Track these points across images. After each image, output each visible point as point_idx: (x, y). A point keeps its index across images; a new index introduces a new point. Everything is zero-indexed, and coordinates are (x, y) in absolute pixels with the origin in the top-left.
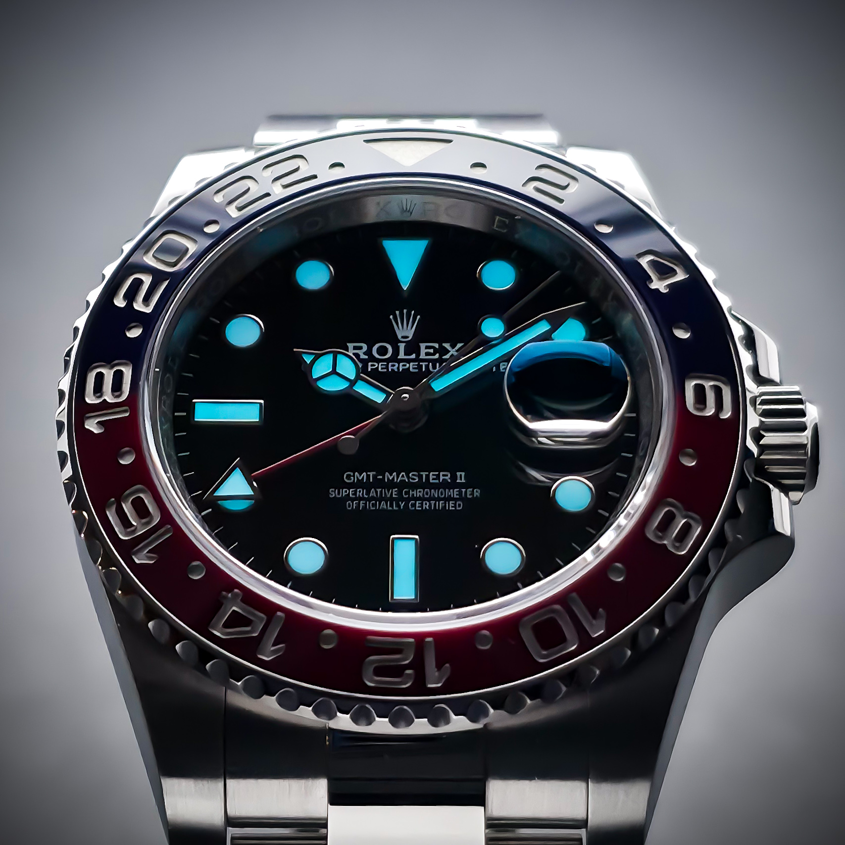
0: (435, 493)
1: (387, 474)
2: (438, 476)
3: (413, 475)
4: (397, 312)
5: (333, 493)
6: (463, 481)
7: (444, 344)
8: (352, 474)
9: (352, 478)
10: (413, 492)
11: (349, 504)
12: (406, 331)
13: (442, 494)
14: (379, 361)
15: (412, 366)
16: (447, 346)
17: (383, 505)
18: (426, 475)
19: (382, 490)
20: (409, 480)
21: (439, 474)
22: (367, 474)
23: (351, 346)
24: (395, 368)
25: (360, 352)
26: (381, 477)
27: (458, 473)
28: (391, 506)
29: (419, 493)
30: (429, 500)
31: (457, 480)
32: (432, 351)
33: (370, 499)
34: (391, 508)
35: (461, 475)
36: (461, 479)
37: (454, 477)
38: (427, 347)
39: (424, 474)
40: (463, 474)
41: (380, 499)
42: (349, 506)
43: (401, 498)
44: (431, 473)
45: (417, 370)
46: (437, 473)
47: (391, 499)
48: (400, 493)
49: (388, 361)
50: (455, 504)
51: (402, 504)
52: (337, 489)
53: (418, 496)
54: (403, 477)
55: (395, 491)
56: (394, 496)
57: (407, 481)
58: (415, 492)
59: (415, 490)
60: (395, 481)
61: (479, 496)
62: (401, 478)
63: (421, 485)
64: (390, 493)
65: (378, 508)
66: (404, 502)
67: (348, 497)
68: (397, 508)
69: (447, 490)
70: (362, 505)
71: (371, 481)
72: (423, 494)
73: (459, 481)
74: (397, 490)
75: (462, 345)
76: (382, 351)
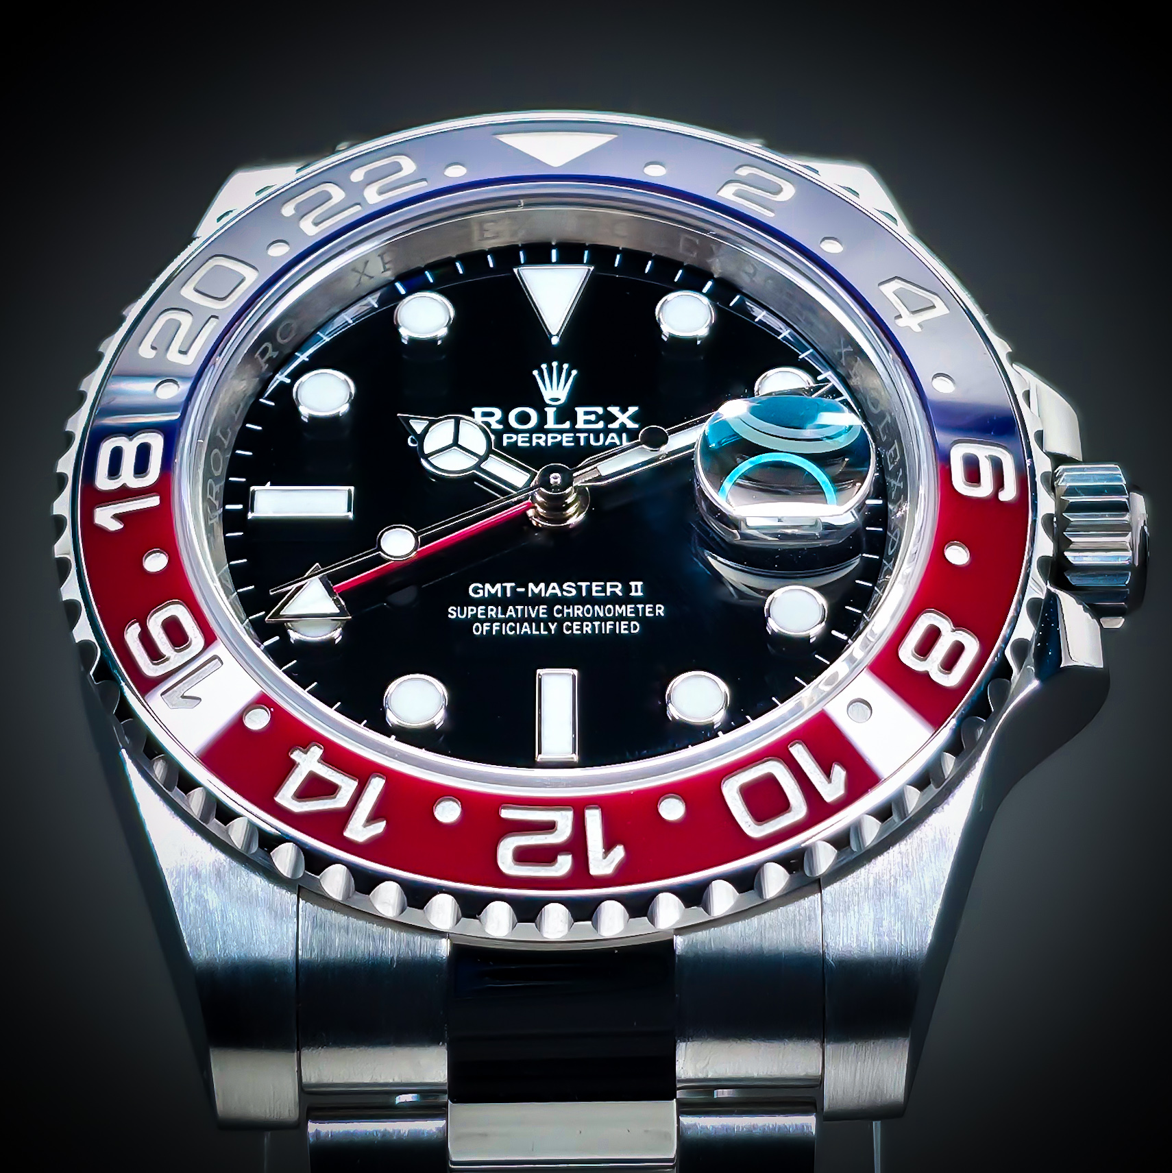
0: (599, 611)
1: (531, 585)
2: (604, 588)
3: (568, 586)
5: (453, 613)
6: (640, 594)
7: (610, 409)
8: (481, 586)
9: (481, 591)
10: (568, 611)
11: (477, 627)
12: (556, 390)
13: (609, 612)
14: (517, 432)
15: (566, 440)
16: (614, 410)
17: (526, 628)
18: (587, 586)
19: (524, 608)
20: (562, 593)
21: (606, 584)
22: (501, 585)
24: (541, 441)
25: (492, 420)
26: (523, 590)
27: (633, 584)
28: (538, 629)
29: (578, 611)
30: (591, 620)
31: (630, 592)
32: (593, 417)
33: (507, 621)
34: (538, 633)
35: (636, 586)
36: (636, 592)
37: (627, 589)
38: (587, 413)
39: (584, 584)
40: (640, 584)
41: (521, 621)
42: (477, 630)
43: (551, 619)
44: (594, 584)
45: (573, 444)
46: (602, 583)
47: (538, 620)
48: (550, 611)
49: (531, 432)
50: (629, 625)
51: (553, 627)
52: (459, 608)
53: (576, 616)
54: (554, 589)
55: (542, 609)
56: (541, 616)
57: (560, 595)
58: (571, 610)
59: (571, 607)
60: (543, 595)
61: (662, 615)
62: (550, 591)
63: (579, 600)
64: (535, 611)
65: (518, 633)
66: (556, 624)
67: (475, 618)
68: (546, 633)
69: (617, 607)
70: (495, 628)
71: (509, 595)
72: (583, 613)
73: (633, 594)
74: (545, 607)
75: (636, 408)
76: (524, 418)
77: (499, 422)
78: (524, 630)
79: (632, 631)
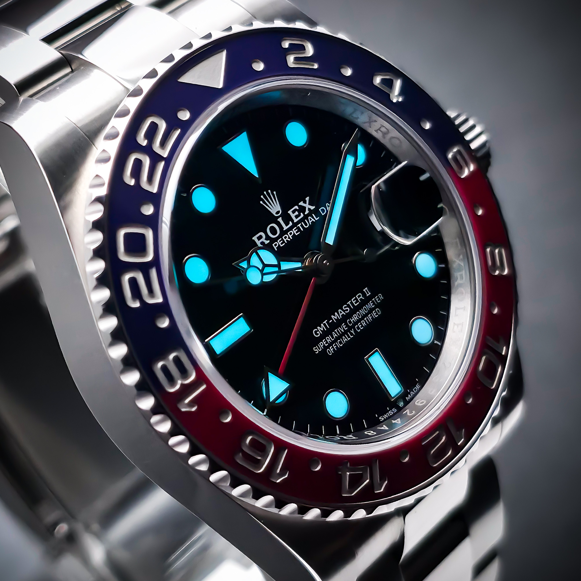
0: (362, 312)
1: (332, 316)
2: (356, 299)
3: (345, 307)
4: (262, 197)
5: (316, 350)
6: (370, 294)
7: (300, 204)
8: (316, 329)
9: (318, 332)
10: (353, 320)
11: (329, 351)
12: (275, 208)
13: (366, 310)
14: (276, 240)
15: (295, 232)
17: (345, 340)
18: (350, 303)
19: (338, 330)
20: (345, 313)
21: (356, 297)
22: (323, 324)
23: (255, 238)
26: (331, 321)
27: (364, 290)
28: (349, 337)
29: (355, 318)
30: (363, 318)
31: (366, 295)
32: (297, 213)
33: (335, 341)
35: (366, 290)
36: (368, 293)
37: (364, 294)
38: (294, 212)
40: (367, 288)
41: (340, 337)
42: (330, 353)
43: (350, 328)
44: (352, 300)
45: (299, 232)
46: (355, 298)
47: (345, 332)
48: (347, 326)
49: (280, 236)
50: (376, 312)
51: (353, 332)
52: (317, 346)
53: (356, 320)
54: (341, 312)
56: (345, 329)
58: (353, 319)
59: (352, 317)
60: (339, 318)
61: (383, 298)
62: (341, 314)
63: (353, 312)
64: (342, 328)
65: (343, 343)
66: (353, 329)
67: (325, 348)
68: (353, 336)
69: (367, 305)
70: (335, 347)
71: (328, 327)
72: (358, 317)
73: (367, 295)
74: (344, 324)
75: (308, 198)
76: (273, 231)
77: (266, 239)
78: (344, 341)
79: (379, 314)
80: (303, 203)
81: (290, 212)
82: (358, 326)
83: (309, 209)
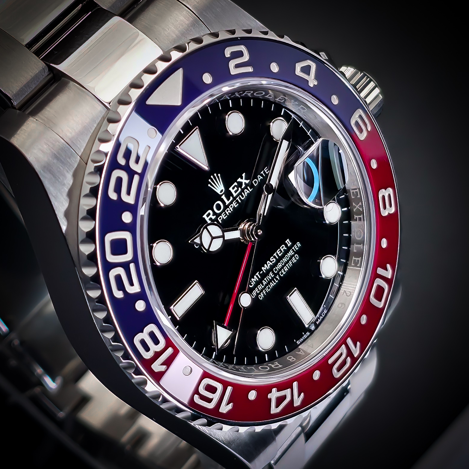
0: (285, 260)
1: (263, 268)
2: (280, 250)
3: (272, 259)
4: (210, 180)
6: (290, 243)
7: (238, 181)
8: (251, 281)
9: (252, 283)
11: (260, 296)
12: (219, 188)
13: (288, 258)
14: (220, 214)
15: (234, 204)
16: (239, 180)
19: (267, 278)
22: (256, 275)
23: (205, 216)
24: (229, 211)
25: (211, 216)
26: (262, 272)
27: (286, 242)
28: (275, 282)
29: (280, 266)
30: (285, 265)
32: (236, 188)
33: (265, 287)
34: (275, 283)
35: (288, 242)
37: (286, 245)
38: (233, 188)
39: (275, 254)
40: (288, 240)
41: (268, 284)
42: (261, 298)
44: (277, 251)
45: (238, 204)
47: (273, 279)
48: (273, 272)
49: (224, 210)
50: (295, 258)
51: (278, 277)
53: (280, 267)
54: (269, 264)
55: (271, 274)
56: (272, 276)
57: (272, 264)
58: (278, 267)
60: (268, 268)
61: (300, 245)
62: (269, 265)
63: (278, 261)
64: (270, 276)
65: (271, 288)
66: (278, 275)
67: (258, 294)
68: (277, 281)
69: (288, 254)
70: (264, 292)
71: (260, 277)
72: (281, 265)
73: (289, 245)
74: (271, 272)
75: (244, 173)
76: (218, 207)
77: (213, 215)
78: (271, 286)
80: (241, 179)
81: (231, 189)
82: (282, 272)
83: (245, 183)
